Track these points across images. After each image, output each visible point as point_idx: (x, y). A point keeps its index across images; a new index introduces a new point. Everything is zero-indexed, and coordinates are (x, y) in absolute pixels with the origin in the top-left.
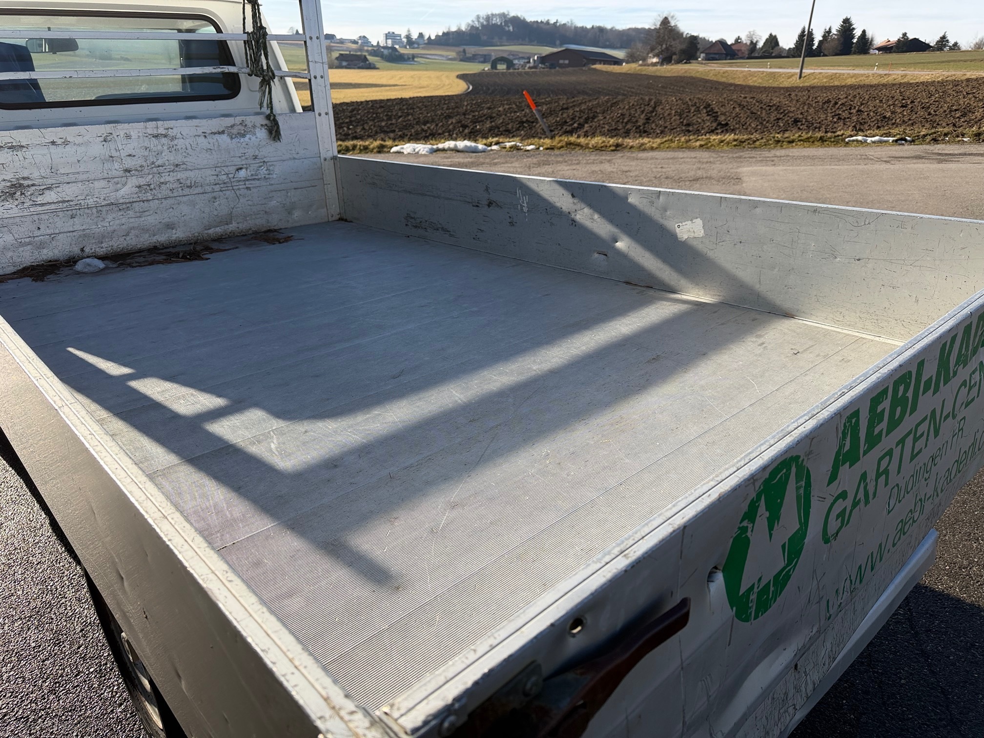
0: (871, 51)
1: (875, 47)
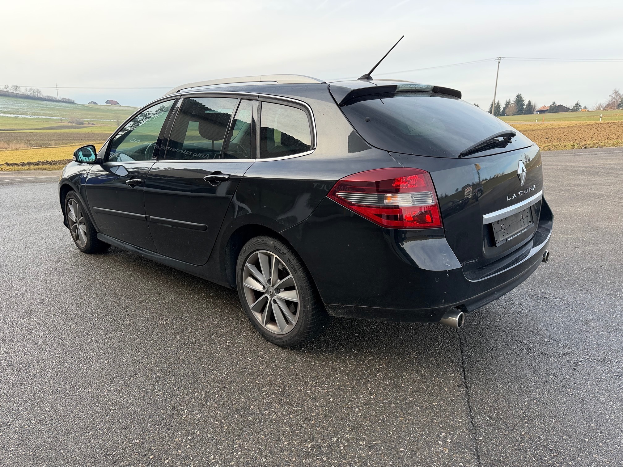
0: (535, 112)
1: (537, 110)
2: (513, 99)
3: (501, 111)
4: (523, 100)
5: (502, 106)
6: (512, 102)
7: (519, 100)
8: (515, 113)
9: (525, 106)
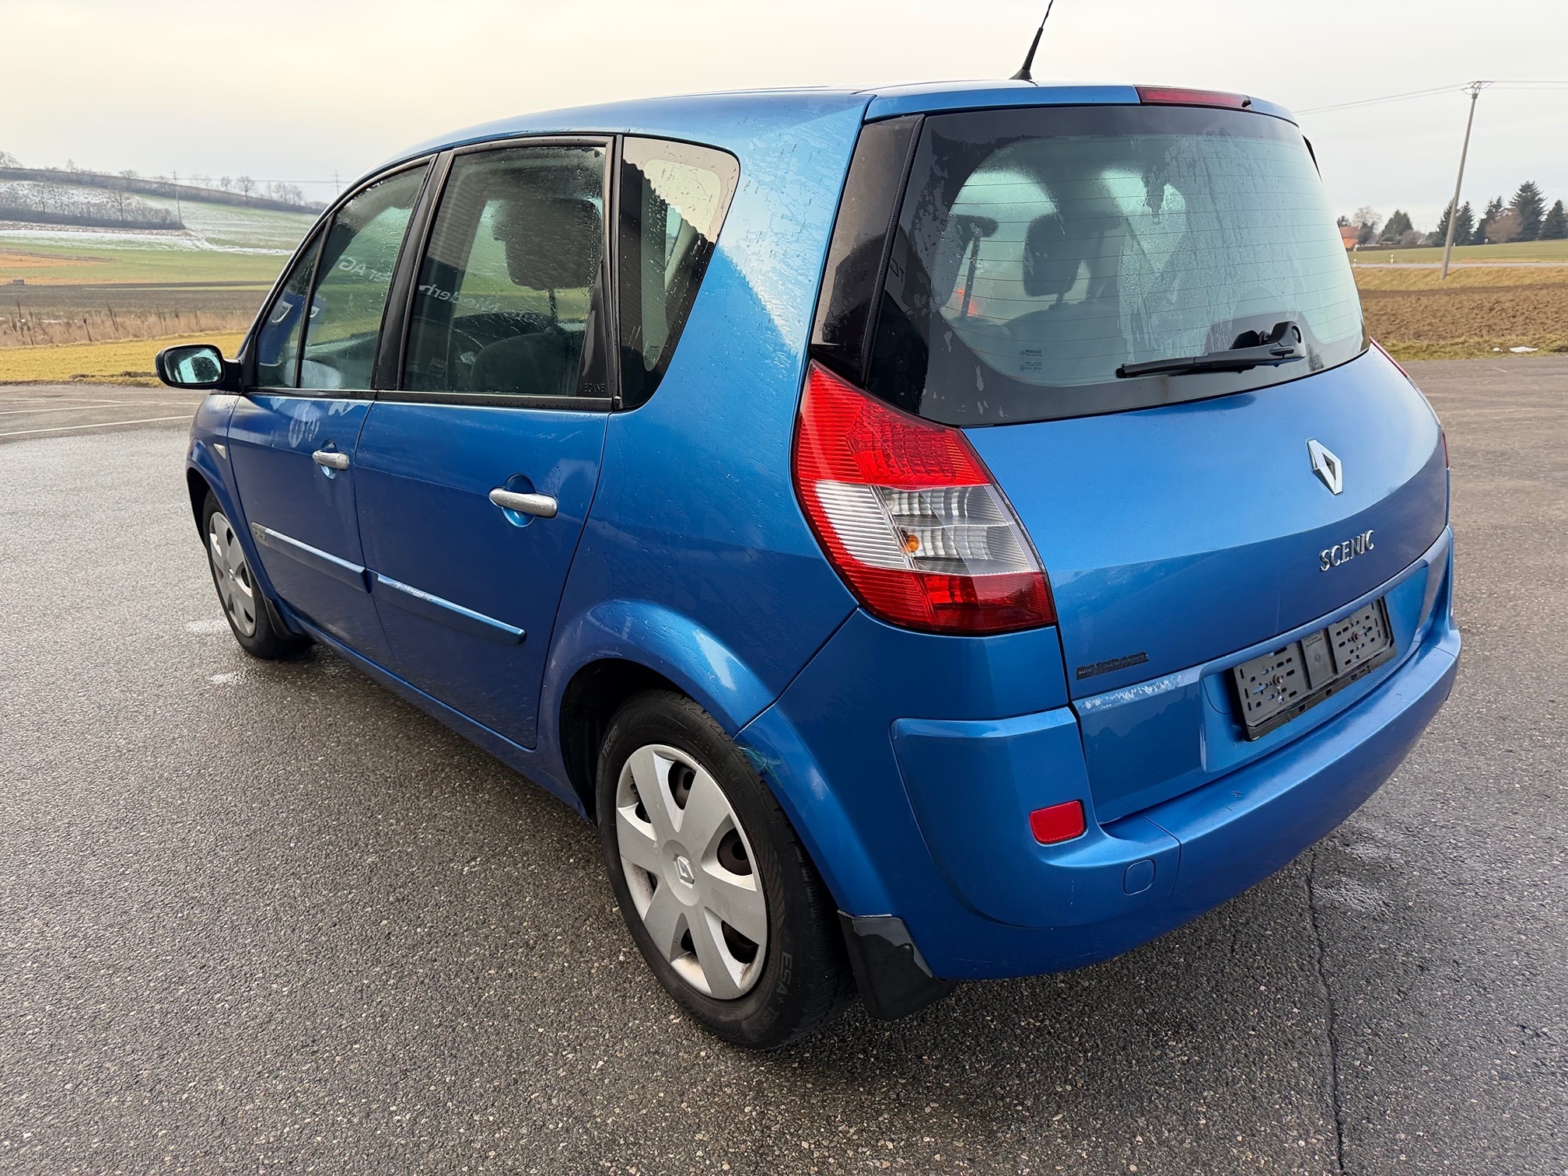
2: (1509, 196)
3: (1473, 230)
4: (1541, 200)
5: (1478, 215)
6: (1506, 204)
7: (1528, 198)
8: (1515, 236)
9: (1546, 217)
